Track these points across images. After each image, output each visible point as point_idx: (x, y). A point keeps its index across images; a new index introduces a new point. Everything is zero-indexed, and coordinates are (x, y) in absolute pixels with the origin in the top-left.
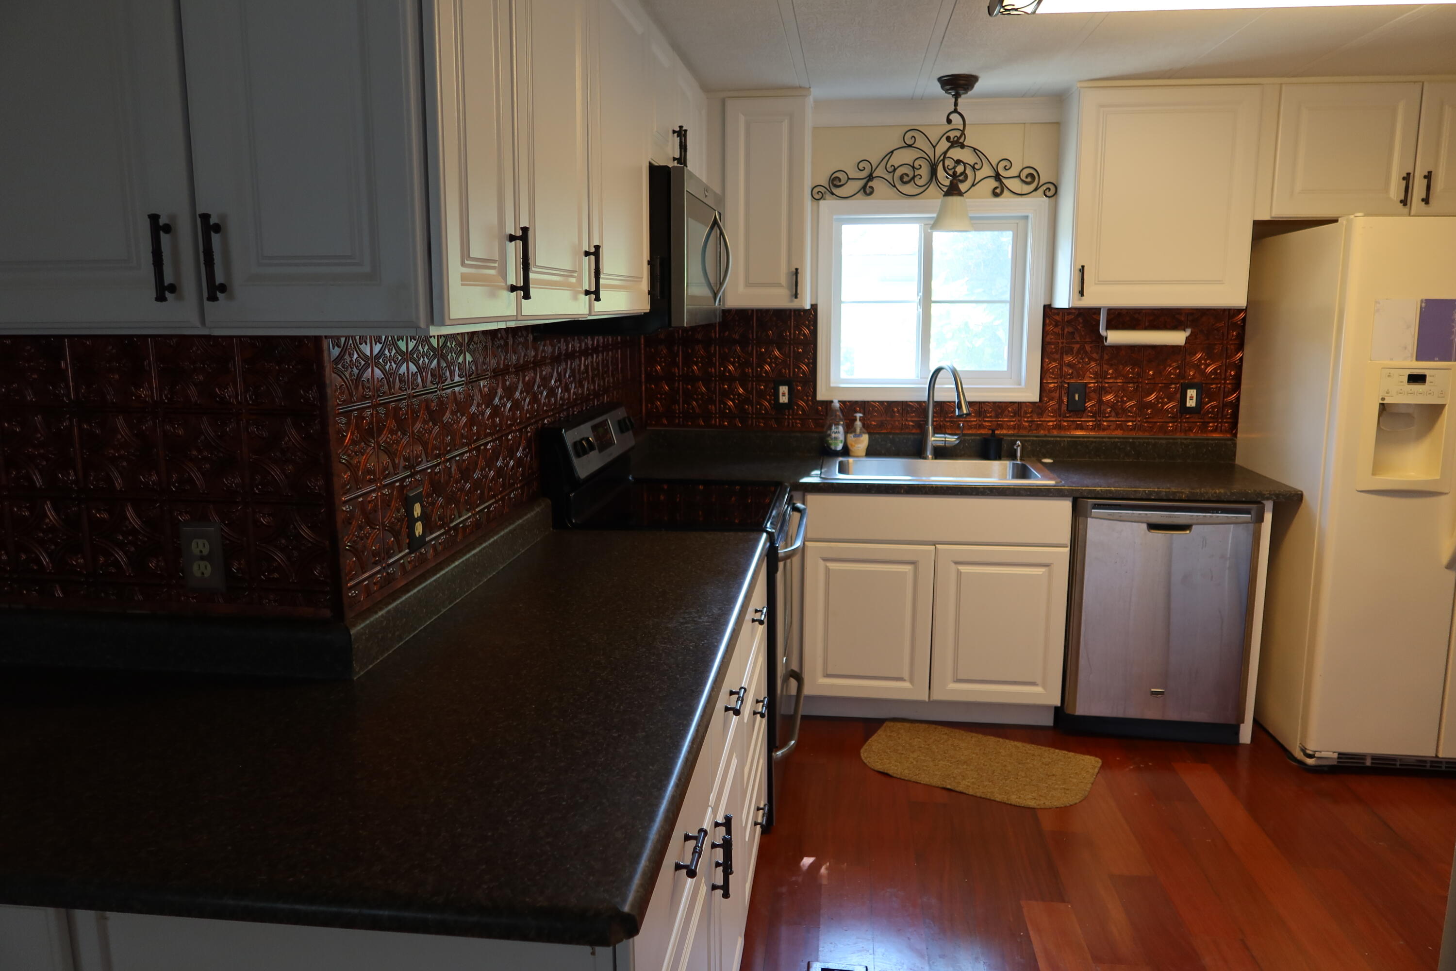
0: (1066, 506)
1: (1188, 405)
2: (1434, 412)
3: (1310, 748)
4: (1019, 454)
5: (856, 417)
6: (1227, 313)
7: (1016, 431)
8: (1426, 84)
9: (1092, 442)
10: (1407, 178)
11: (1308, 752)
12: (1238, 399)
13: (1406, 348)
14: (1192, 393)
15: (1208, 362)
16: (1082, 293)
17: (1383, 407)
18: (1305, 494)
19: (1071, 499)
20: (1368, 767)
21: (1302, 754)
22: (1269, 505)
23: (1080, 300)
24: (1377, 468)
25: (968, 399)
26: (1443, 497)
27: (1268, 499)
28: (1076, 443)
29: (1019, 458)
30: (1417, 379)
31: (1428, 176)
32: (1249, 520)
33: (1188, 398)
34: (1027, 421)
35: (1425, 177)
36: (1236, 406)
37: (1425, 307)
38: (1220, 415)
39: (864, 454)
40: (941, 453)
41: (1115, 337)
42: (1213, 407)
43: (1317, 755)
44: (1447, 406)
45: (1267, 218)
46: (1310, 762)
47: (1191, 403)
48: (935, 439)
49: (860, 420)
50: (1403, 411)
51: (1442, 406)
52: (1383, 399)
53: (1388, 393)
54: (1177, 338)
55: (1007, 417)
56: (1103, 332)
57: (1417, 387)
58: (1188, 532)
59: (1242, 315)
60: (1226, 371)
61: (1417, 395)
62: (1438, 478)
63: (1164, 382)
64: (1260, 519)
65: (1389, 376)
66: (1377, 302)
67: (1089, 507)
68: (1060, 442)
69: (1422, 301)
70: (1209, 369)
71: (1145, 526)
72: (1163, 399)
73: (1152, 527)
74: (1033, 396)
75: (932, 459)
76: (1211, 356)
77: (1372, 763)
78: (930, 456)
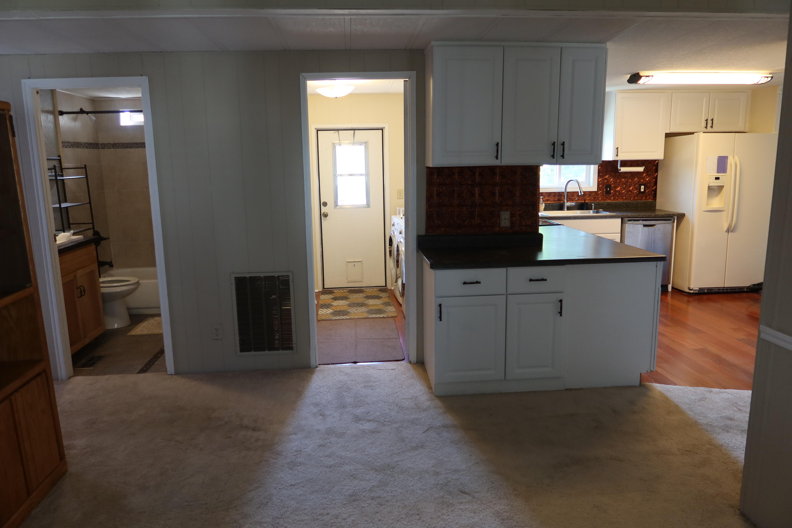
0: (619, 220)
1: (641, 191)
2: (721, 188)
3: (691, 287)
4: (593, 208)
5: (540, 198)
6: (652, 161)
7: (590, 201)
8: (711, 93)
9: (614, 204)
10: (707, 120)
11: (691, 289)
12: (656, 188)
13: (714, 170)
14: (643, 187)
15: (647, 177)
16: (617, 155)
17: (709, 187)
18: (686, 214)
19: (621, 218)
20: (706, 292)
21: (689, 290)
22: (676, 217)
23: (616, 158)
24: (708, 204)
25: (583, 191)
26: (724, 212)
27: (676, 216)
28: (608, 204)
29: (593, 209)
30: (717, 178)
31: (712, 120)
32: (671, 222)
33: (641, 188)
34: (593, 198)
35: (711, 120)
36: (655, 191)
37: (719, 158)
38: (651, 194)
39: (543, 210)
40: (569, 208)
41: (623, 169)
42: (649, 191)
43: (694, 289)
44: (725, 187)
45: (668, 132)
46: (692, 291)
47: (642, 190)
48: (567, 204)
49: (542, 199)
50: (713, 188)
51: (723, 186)
52: (709, 184)
53: (710, 183)
54: (641, 169)
55: (587, 196)
56: (619, 168)
57: (717, 181)
58: (655, 227)
59: (657, 161)
60: (652, 180)
61: (718, 183)
62: (723, 206)
63: (634, 183)
64: (674, 222)
65: (710, 178)
66: (707, 157)
67: (627, 220)
68: (604, 204)
69: (718, 157)
70: (647, 179)
71: (642, 226)
72: (634, 189)
73: (645, 226)
74: (596, 189)
75: (567, 210)
76: (648, 175)
77: (707, 291)
78: (566, 210)
